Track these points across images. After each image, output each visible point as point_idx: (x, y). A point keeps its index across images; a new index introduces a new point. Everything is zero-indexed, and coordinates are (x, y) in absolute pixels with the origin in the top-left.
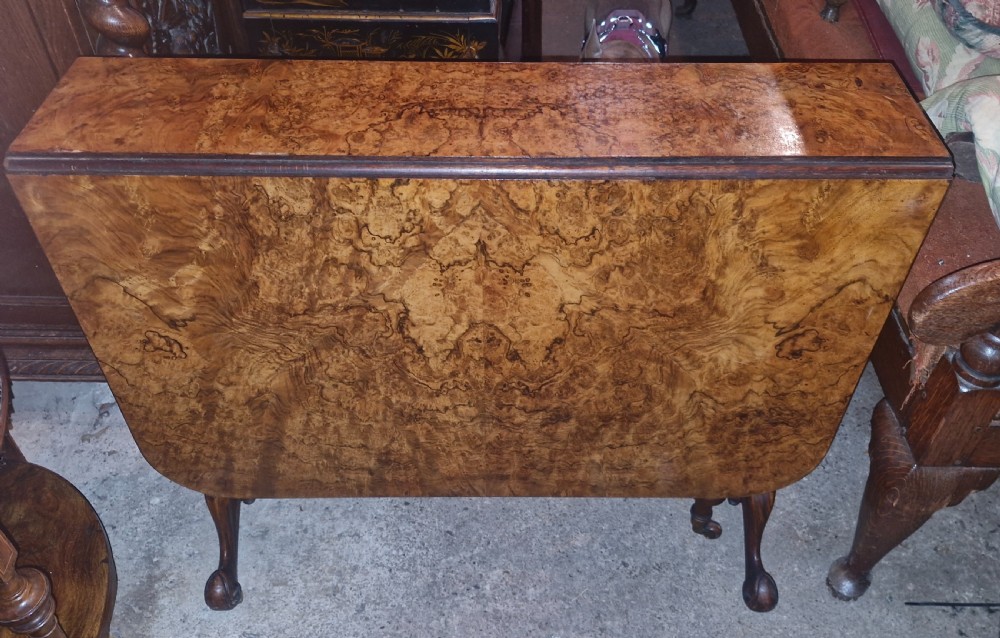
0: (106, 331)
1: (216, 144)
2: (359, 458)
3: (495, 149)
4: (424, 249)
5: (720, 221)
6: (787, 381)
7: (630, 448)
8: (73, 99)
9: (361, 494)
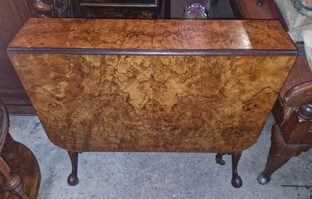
0: (38, 101)
1: (71, 45)
2: (114, 140)
3: (156, 46)
4: (135, 77)
5: (226, 69)
6: (246, 118)
7: (197, 138)
8: (28, 30)
9: (115, 151)
